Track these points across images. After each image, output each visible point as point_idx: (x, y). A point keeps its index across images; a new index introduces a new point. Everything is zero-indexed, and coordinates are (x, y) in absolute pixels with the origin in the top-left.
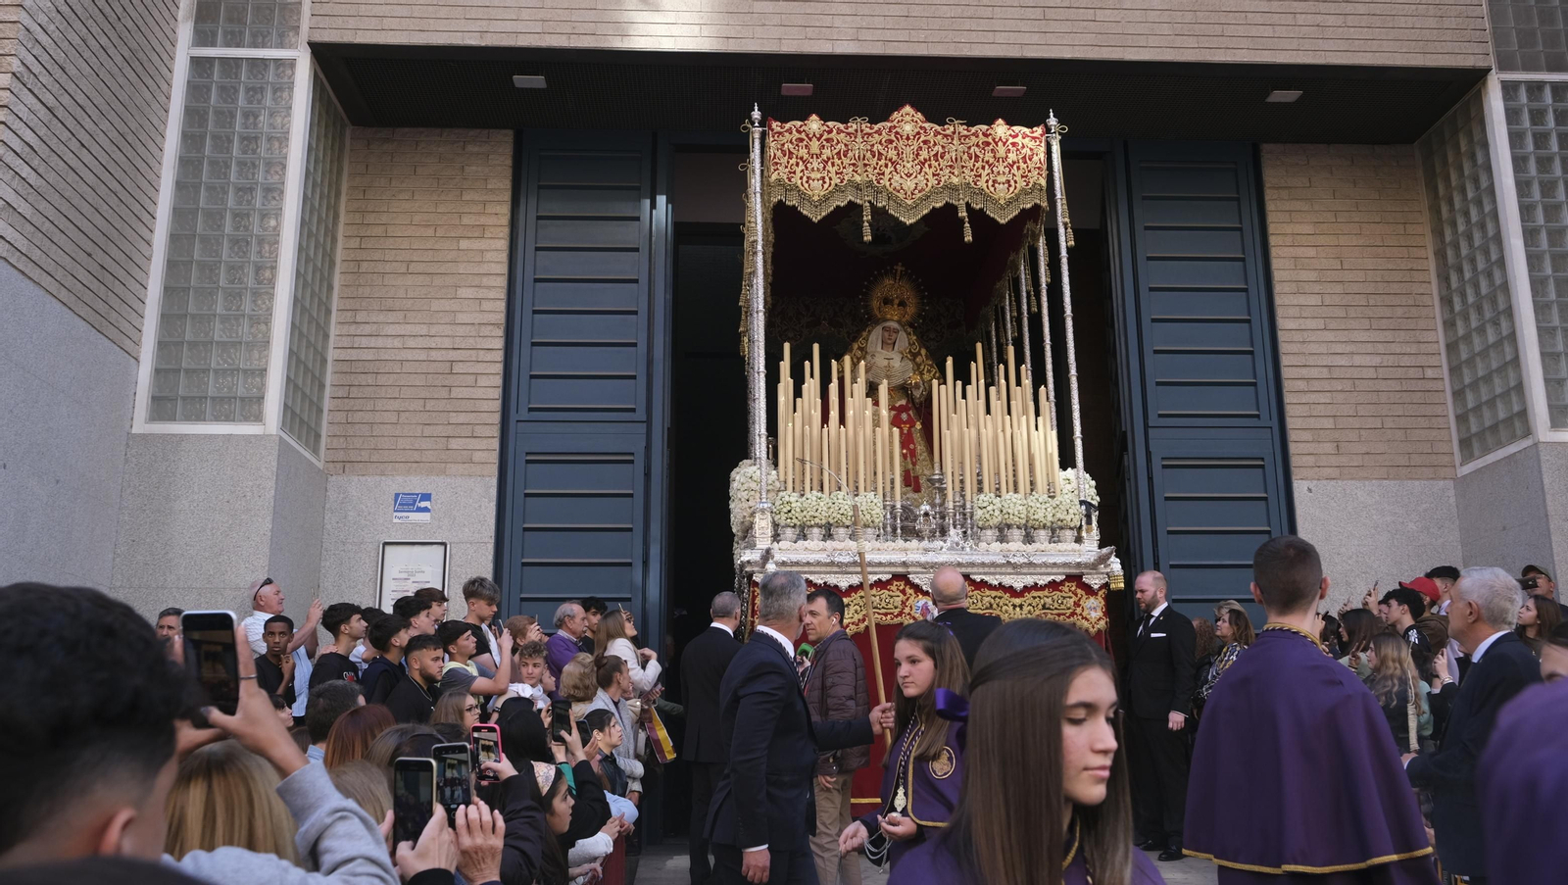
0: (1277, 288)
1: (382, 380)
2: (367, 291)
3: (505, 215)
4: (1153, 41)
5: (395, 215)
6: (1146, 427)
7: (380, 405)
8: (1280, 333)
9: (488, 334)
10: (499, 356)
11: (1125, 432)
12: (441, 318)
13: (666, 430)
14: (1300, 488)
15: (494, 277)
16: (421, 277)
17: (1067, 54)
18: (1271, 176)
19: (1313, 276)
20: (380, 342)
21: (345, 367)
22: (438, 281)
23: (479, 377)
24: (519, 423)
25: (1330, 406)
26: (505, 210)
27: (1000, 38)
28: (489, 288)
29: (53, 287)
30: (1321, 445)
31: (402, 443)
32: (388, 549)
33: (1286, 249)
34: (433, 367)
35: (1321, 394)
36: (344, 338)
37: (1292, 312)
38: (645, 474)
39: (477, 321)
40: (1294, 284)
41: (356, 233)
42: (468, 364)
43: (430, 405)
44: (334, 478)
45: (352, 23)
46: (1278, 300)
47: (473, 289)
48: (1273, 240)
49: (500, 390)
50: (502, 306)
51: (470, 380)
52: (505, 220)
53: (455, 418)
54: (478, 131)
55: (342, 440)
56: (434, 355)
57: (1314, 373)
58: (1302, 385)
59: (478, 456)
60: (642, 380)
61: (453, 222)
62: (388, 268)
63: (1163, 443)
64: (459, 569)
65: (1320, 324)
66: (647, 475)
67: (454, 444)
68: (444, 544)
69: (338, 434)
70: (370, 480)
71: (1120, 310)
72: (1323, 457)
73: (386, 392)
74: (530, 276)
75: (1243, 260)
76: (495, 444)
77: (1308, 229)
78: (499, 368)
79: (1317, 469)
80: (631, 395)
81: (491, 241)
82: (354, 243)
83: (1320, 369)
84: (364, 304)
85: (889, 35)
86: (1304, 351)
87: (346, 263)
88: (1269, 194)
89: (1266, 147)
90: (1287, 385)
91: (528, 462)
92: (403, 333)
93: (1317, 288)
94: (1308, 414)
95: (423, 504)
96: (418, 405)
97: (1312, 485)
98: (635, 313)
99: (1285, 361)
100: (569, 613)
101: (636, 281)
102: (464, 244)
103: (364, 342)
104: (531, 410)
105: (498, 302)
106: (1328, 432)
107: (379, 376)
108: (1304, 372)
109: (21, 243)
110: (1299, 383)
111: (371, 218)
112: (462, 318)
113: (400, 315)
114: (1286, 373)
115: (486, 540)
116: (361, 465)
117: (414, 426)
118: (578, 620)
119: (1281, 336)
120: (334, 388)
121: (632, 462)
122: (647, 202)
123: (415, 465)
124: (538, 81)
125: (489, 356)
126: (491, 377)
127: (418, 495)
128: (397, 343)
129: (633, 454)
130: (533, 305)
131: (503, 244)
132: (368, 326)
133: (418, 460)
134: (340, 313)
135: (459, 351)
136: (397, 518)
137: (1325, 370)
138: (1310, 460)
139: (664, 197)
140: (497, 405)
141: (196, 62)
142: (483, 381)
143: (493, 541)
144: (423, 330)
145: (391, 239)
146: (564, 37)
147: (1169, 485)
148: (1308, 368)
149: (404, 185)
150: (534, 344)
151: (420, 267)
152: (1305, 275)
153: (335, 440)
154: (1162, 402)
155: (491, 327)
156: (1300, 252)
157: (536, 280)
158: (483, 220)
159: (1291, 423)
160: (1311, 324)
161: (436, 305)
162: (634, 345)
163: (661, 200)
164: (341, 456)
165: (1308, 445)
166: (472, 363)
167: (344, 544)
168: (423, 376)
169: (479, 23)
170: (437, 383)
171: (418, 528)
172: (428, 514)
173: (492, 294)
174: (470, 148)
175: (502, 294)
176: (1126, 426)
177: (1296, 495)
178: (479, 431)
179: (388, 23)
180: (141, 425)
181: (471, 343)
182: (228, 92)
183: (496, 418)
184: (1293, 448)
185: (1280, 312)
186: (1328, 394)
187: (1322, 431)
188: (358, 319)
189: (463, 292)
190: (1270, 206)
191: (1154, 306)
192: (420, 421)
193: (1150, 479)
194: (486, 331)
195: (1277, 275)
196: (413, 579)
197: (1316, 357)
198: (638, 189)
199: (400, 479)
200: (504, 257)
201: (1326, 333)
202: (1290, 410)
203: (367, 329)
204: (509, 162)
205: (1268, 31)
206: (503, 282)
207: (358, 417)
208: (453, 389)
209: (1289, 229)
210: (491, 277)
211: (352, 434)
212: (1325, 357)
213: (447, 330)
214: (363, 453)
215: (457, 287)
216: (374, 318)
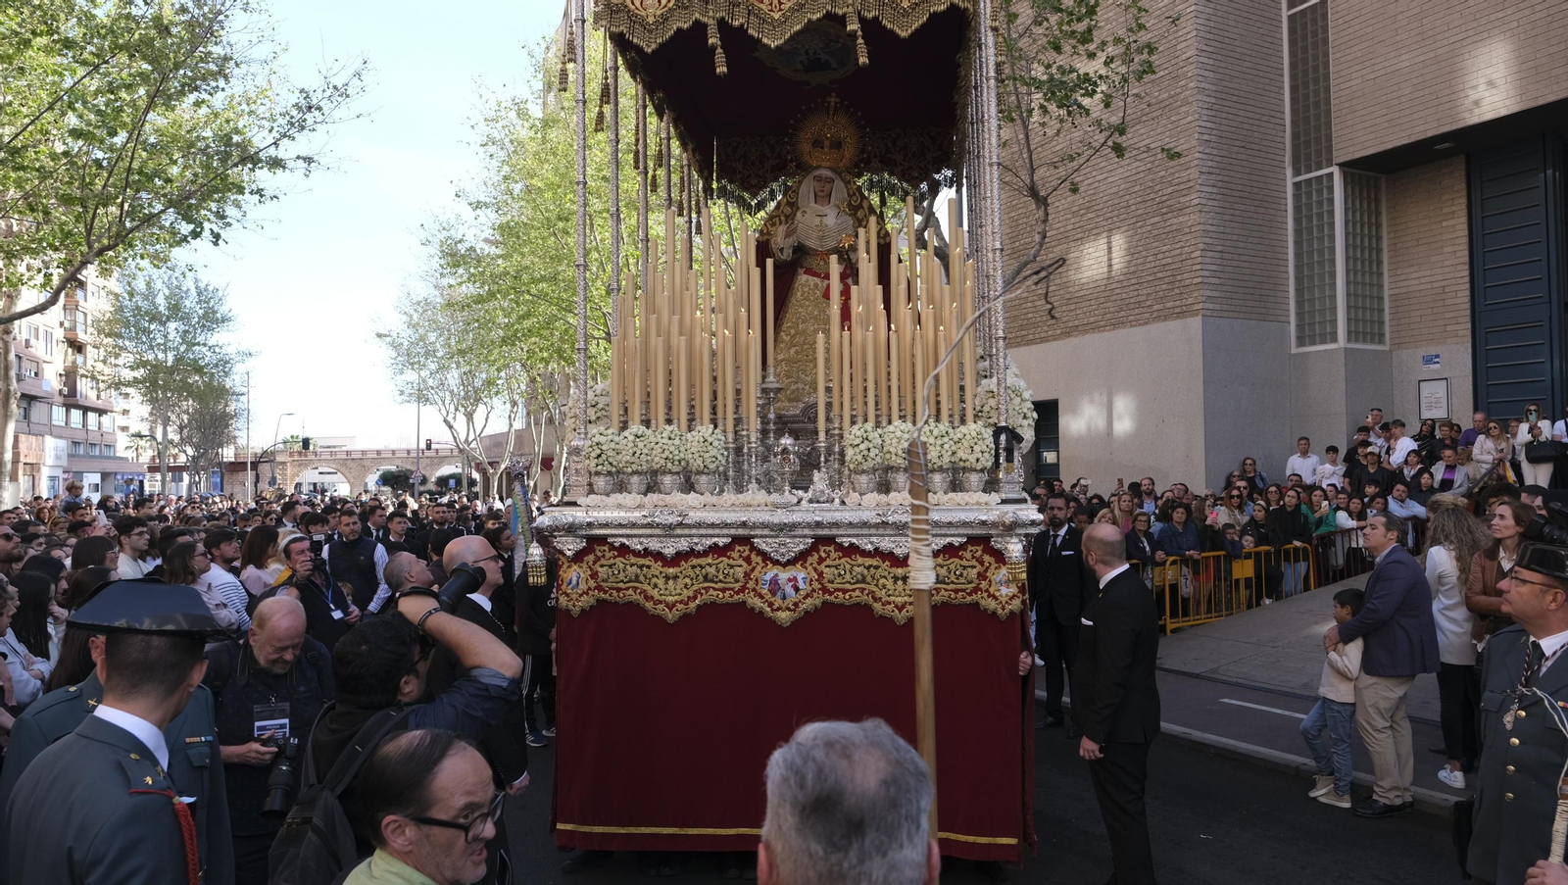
2: (1398, 259)
5: (1409, 217)
7: (1412, 314)
10: (1467, 279)
12: (1436, 265)
16: (1425, 246)
20: (1409, 283)
21: (1394, 298)
22: (1433, 246)
23: (1459, 292)
24: (1480, 314)
26: (1464, 201)
28: (1458, 245)
29: (1236, 315)
31: (1424, 331)
32: (1422, 382)
34: (1435, 291)
36: (1392, 284)
39: (1455, 263)
41: (1393, 230)
42: (1452, 286)
43: (1435, 310)
44: (1394, 352)
45: (1351, 149)
47: (1451, 247)
49: (1469, 297)
50: (1466, 253)
52: (1464, 206)
53: (1448, 315)
56: (1435, 285)
59: (1460, 333)
60: (1545, 280)
61: (1437, 214)
62: (1409, 244)
64: (1456, 390)
66: (1551, 332)
67: (1449, 328)
68: (1447, 379)
69: (1394, 330)
70: (1412, 351)
73: (1414, 307)
74: (1481, 234)
76: (1469, 325)
78: (1468, 286)
80: (1539, 289)
81: (1458, 220)
82: (1391, 236)
84: (1398, 265)
87: (1389, 247)
91: (1487, 333)
92: (1419, 276)
95: (1436, 360)
96: (1429, 311)
98: (1539, 242)
101: (1538, 224)
102: (1444, 224)
103: (1402, 284)
104: (1486, 305)
105: (1464, 252)
107: (1410, 300)
109: (1217, 307)
111: (1398, 221)
112: (1447, 263)
113: (1417, 267)
115: (1468, 375)
116: (1407, 344)
117: (1428, 322)
120: (1391, 308)
121: (1543, 326)
122: (1542, 176)
123: (1430, 341)
125: (1462, 281)
126: (1463, 292)
127: (1433, 355)
128: (1417, 282)
129: (1542, 322)
130: (1483, 249)
131: (1464, 220)
133: (1432, 339)
134: (1389, 272)
135: (1446, 281)
136: (1425, 368)
139: (1551, 170)
140: (1468, 305)
141: (1297, 185)
142: (1460, 294)
143: (1471, 375)
144: (1428, 273)
145: (1409, 229)
150: (1485, 270)
151: (1425, 241)
153: (1396, 333)
155: (1462, 265)
157: (1485, 235)
161: (1433, 259)
162: (1539, 261)
164: (1397, 341)
167: (1401, 382)
168: (1431, 296)
170: (1437, 299)
171: (1435, 372)
172: (1439, 365)
174: (1443, 171)
178: (1460, 320)
179: (1367, 144)
180: (1294, 350)
181: (1452, 275)
182: (1309, 195)
183: (1468, 312)
189: (1446, 250)
192: (1431, 319)
194: (1459, 267)
196: (1435, 396)
199: (1424, 349)
203: (1403, 277)
204: (1464, 173)
206: (1465, 240)
207: (1403, 321)
208: (1445, 300)
211: (1401, 329)
213: (1440, 271)
214: (1408, 338)
215: (1442, 247)
216: (1405, 271)
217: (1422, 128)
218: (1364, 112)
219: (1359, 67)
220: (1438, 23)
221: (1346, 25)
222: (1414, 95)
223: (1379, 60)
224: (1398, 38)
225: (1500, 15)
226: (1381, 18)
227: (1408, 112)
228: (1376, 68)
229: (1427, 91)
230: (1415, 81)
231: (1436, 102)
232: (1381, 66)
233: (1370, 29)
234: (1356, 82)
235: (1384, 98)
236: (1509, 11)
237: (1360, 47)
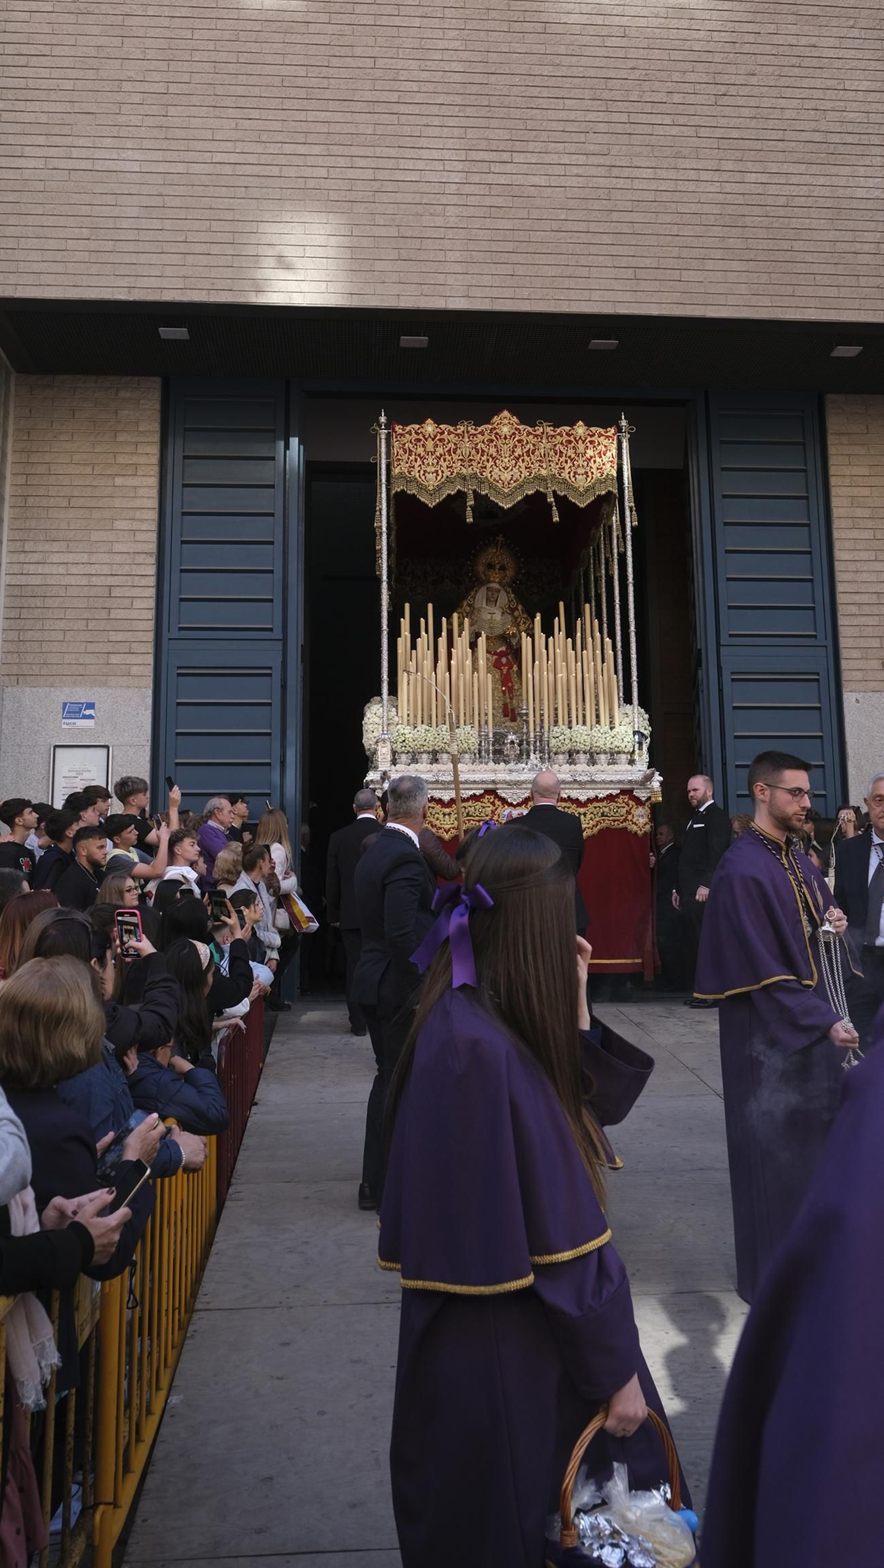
0: (836, 524)
1: (49, 602)
2: (33, 524)
3: (155, 455)
4: (732, 300)
5: (56, 454)
6: (718, 645)
7: (48, 624)
8: (836, 563)
9: (141, 561)
10: (152, 581)
11: (700, 650)
12: (100, 547)
13: (300, 647)
14: (849, 699)
15: (146, 511)
16: (82, 511)
17: (655, 311)
18: (834, 423)
19: (867, 513)
20: (47, 569)
21: (16, 591)
22: (96, 514)
23: (134, 599)
24: (171, 641)
25: (878, 628)
26: (155, 450)
27: (596, 295)
28: (141, 520)
30: (869, 661)
31: (69, 658)
32: (58, 750)
33: (844, 489)
34: (93, 592)
35: (870, 618)
36: (14, 566)
37: (848, 545)
38: (282, 686)
39: (131, 550)
40: (850, 520)
41: (22, 471)
42: (124, 588)
43: (92, 625)
44: (9, 689)
45: (13, 279)
46: (836, 534)
47: (128, 521)
48: (833, 481)
49: (153, 611)
50: (153, 536)
51: (128, 602)
52: (155, 460)
53: (114, 637)
54: (129, 378)
55: (15, 655)
56: (95, 580)
57: (864, 599)
58: (854, 609)
59: (135, 670)
60: (278, 604)
61: (109, 461)
62: (52, 502)
63: (733, 660)
64: (120, 769)
65: (872, 556)
66: (284, 686)
67: (114, 659)
68: (107, 747)
69: (12, 650)
70: (41, 691)
71: (699, 541)
72: (870, 672)
73: (53, 613)
74: (178, 511)
75: (806, 498)
76: (150, 659)
77: (865, 471)
78: (152, 592)
79: (865, 683)
80: (268, 617)
81: (144, 479)
82: (21, 480)
83: (869, 595)
84: (31, 535)
85: (495, 293)
86: (857, 579)
87: (14, 499)
88: (831, 440)
89: (830, 397)
90: (841, 610)
91: (179, 675)
92: (66, 561)
93: (870, 524)
94: (858, 634)
95: (88, 712)
96: (81, 625)
97: (859, 696)
98: (272, 543)
99: (840, 588)
100: (218, 806)
101: (272, 515)
102: (119, 481)
103: (32, 569)
104: (181, 629)
105: (150, 534)
106: (875, 651)
107: (46, 599)
108: (857, 598)
110: (852, 607)
111: (35, 458)
112: (118, 547)
113: (64, 544)
114: (840, 598)
115: (144, 744)
116: (32, 678)
117: (78, 644)
118: (225, 812)
119: (838, 566)
120: (6, 610)
121: (270, 675)
122: (282, 444)
123: (80, 677)
124: (181, 333)
125: (144, 582)
126: (145, 600)
127: (83, 704)
128: (61, 570)
129: (270, 668)
130: (182, 536)
131: (153, 481)
132: (35, 554)
133: (83, 673)
134: (10, 543)
135: (116, 577)
136: (66, 724)
137: (875, 596)
138: (859, 675)
139: (296, 439)
140: (151, 625)
142: (137, 604)
143: (149, 743)
144: (85, 558)
145: (54, 477)
146: (204, 292)
147: (737, 696)
148: (860, 595)
149: (64, 427)
150: (182, 571)
151: (81, 502)
152: (859, 512)
153: (9, 656)
154: (733, 624)
155: (144, 556)
156: (856, 491)
157: (184, 514)
158: (135, 459)
159: (843, 642)
160: (864, 555)
161: (95, 536)
162: (272, 572)
163: (294, 441)
164: (15, 670)
165: (858, 661)
166: (128, 588)
167: (20, 747)
168: (86, 599)
169: (127, 279)
170: (97, 605)
171: (84, 733)
172: (93, 720)
173: (145, 526)
174: (122, 394)
175: (154, 526)
176: (700, 645)
177: (846, 705)
178: (136, 648)
179: (45, 279)
181: (126, 570)
183: (150, 636)
184: (844, 665)
185: (837, 545)
186: (877, 618)
187: (870, 650)
188: (27, 548)
189: (120, 525)
190: (832, 450)
191: (729, 539)
192: (83, 639)
193: (721, 690)
194: (140, 559)
195: (836, 512)
196: (80, 777)
197: (867, 585)
198: (274, 431)
199: (67, 690)
200: (154, 493)
201: (876, 564)
202: (843, 631)
203: (35, 557)
204: (158, 407)
205: (832, 292)
206: (154, 515)
207: (29, 635)
208: (112, 610)
209: (847, 471)
210: (143, 511)
211: (24, 650)
212: (874, 585)
213: (106, 558)
214: (34, 667)
215: (113, 519)
216: (40, 547)
217: (154, 282)
218: (45, 221)
219: (41, 140)
220: (195, 122)
221: (22, 61)
222: (144, 224)
223: (81, 142)
224: (121, 120)
225: (302, 149)
226: (91, 74)
227: (131, 247)
228: (75, 153)
229: (167, 224)
230: (147, 201)
231: (183, 248)
232: (84, 153)
233: (69, 85)
234: (32, 163)
235: (85, 210)
236: (316, 150)
237: (46, 107)
